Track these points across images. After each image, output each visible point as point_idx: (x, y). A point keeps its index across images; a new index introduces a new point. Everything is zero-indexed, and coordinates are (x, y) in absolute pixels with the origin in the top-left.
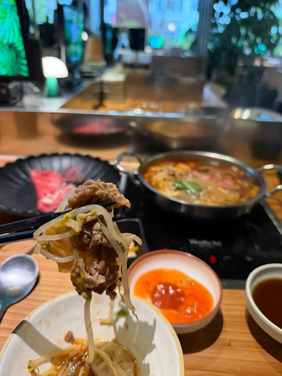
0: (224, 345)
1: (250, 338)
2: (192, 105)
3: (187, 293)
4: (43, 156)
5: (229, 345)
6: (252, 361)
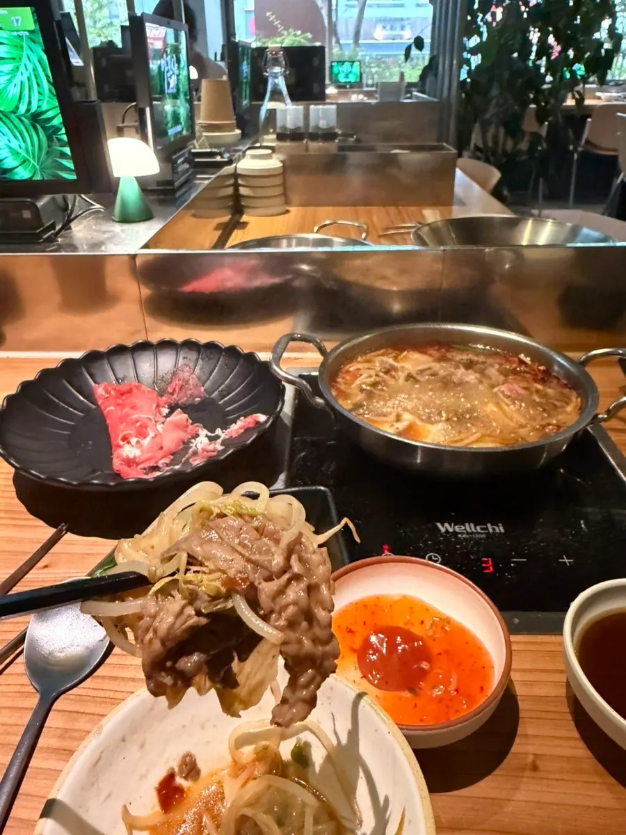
0: (523, 769)
1: (581, 750)
2: (431, 215)
3: (435, 649)
4: (120, 350)
5: (535, 768)
6: (588, 807)
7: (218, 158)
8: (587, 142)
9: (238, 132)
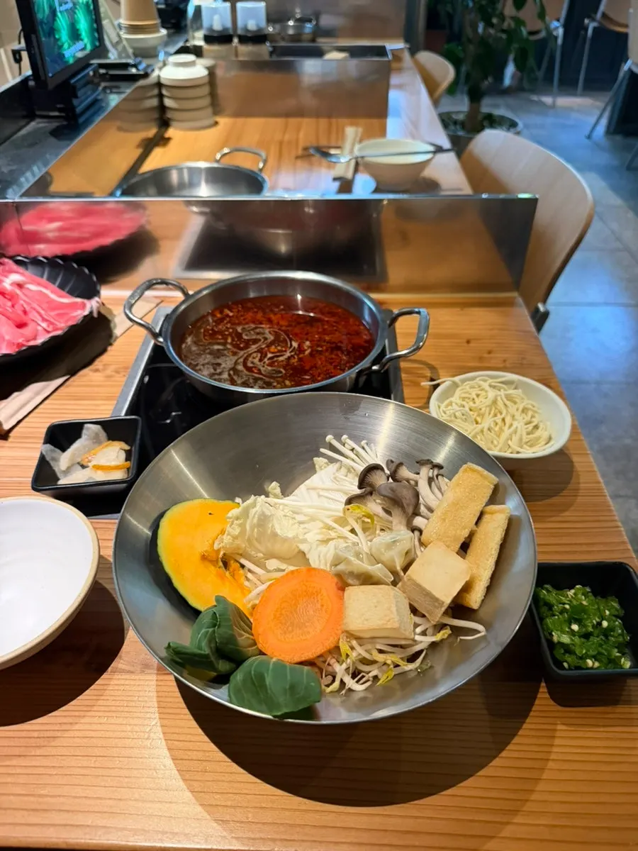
7: (134, 71)
8: (604, 15)
9: (164, 32)
